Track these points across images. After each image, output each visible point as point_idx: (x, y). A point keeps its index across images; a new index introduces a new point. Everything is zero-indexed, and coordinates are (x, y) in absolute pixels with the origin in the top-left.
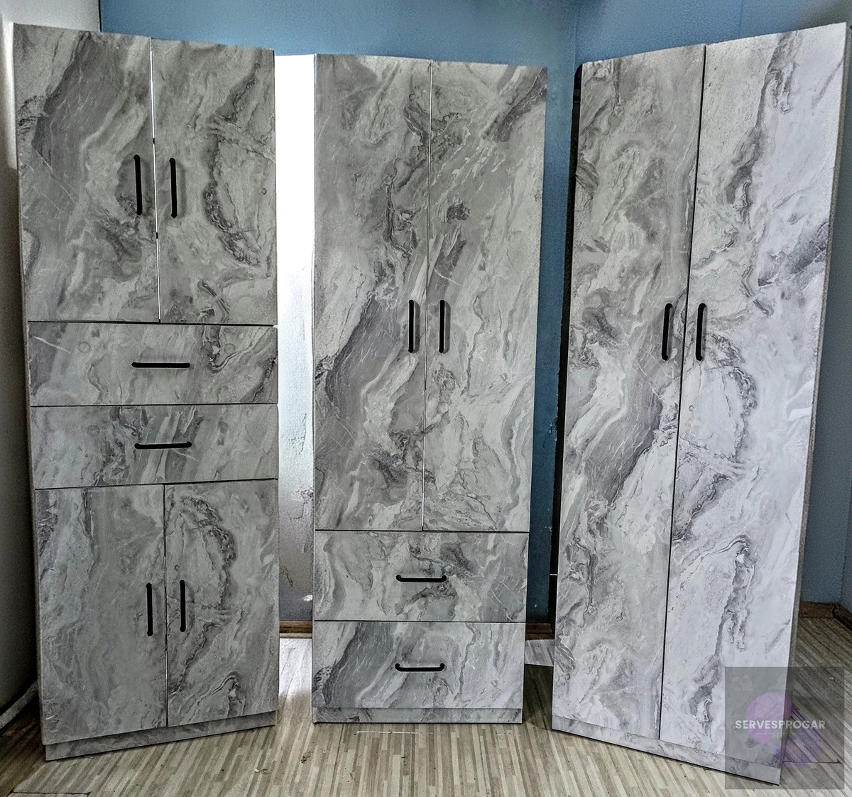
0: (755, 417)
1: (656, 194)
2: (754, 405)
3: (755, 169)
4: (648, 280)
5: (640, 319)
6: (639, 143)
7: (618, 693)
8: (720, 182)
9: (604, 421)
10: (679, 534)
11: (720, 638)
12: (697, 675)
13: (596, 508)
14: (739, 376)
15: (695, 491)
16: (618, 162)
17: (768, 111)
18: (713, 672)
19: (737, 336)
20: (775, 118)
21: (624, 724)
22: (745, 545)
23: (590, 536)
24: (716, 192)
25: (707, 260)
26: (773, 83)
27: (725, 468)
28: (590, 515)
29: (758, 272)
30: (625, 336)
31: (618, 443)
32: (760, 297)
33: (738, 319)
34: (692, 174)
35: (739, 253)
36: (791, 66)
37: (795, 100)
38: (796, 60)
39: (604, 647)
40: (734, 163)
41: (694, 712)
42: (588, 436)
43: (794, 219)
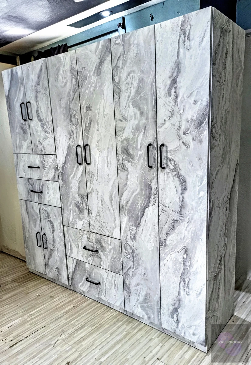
0: (186, 195)
1: (142, 95)
2: (185, 189)
3: (178, 80)
4: (142, 133)
5: (141, 150)
6: (134, 71)
7: (146, 305)
8: (165, 87)
9: (132, 194)
10: (161, 243)
11: (179, 289)
12: (172, 303)
13: (132, 230)
14: (179, 176)
15: (166, 226)
16: (127, 81)
17: (181, 50)
18: (178, 302)
19: (177, 158)
20: (184, 54)
21: (149, 318)
22: (186, 251)
23: (131, 241)
24: (164, 92)
25: (163, 124)
26: (182, 36)
27: (177, 217)
28: (131, 233)
29: (183, 129)
30: (136, 158)
31: (137, 204)
32: (184, 140)
33: (177, 151)
34: (154, 84)
35: (175, 120)
36: (189, 26)
37: (192, 43)
38: (191, 23)
39: (140, 286)
40: (170, 78)
41: (173, 318)
42: (127, 200)
43: (195, 102)
